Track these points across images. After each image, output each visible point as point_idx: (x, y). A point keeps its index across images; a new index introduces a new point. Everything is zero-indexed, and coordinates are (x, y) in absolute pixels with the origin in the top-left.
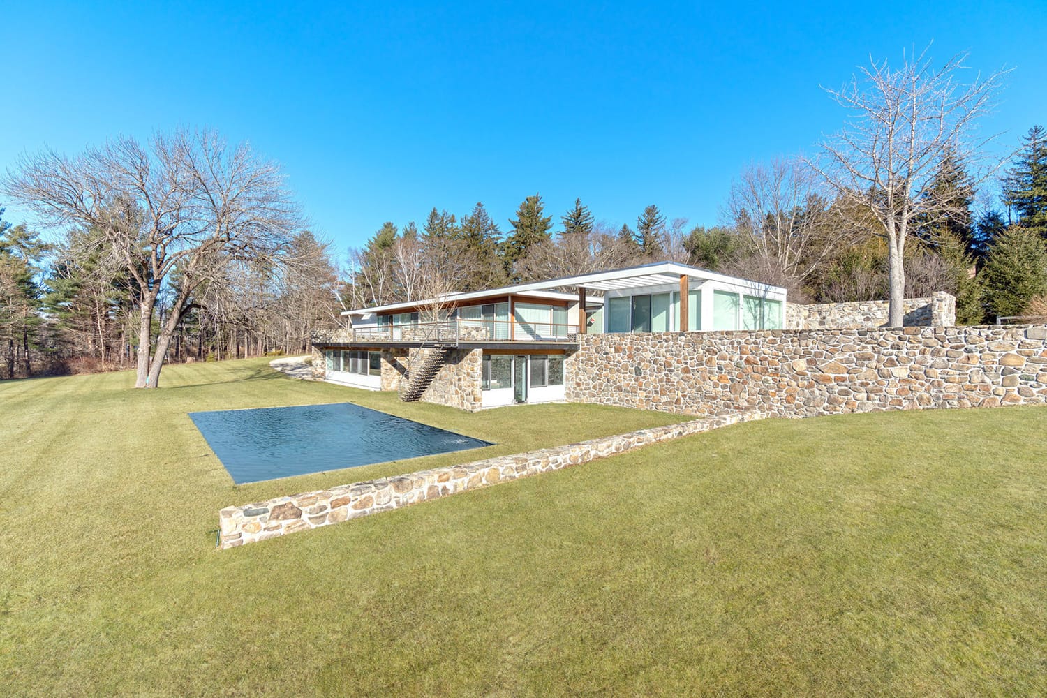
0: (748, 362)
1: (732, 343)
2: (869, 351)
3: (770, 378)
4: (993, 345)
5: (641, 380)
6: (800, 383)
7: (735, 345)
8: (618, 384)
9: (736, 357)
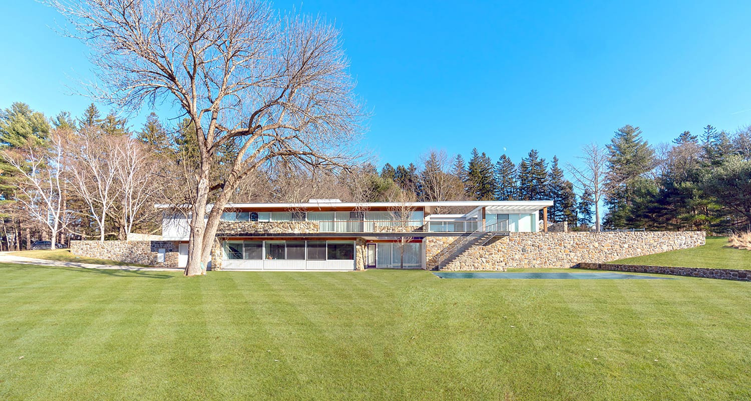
0: (577, 244)
1: (570, 237)
2: (617, 239)
3: (585, 250)
4: (648, 237)
5: (525, 254)
6: (596, 251)
7: (572, 237)
8: (512, 257)
9: (572, 242)
